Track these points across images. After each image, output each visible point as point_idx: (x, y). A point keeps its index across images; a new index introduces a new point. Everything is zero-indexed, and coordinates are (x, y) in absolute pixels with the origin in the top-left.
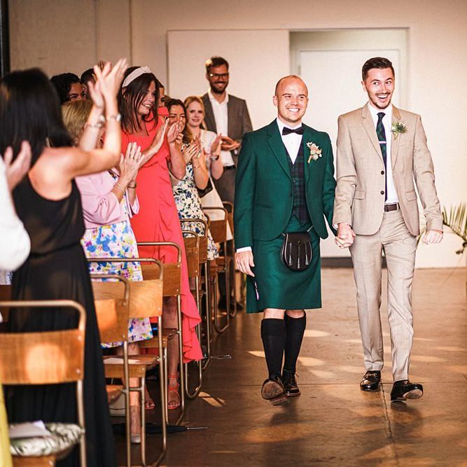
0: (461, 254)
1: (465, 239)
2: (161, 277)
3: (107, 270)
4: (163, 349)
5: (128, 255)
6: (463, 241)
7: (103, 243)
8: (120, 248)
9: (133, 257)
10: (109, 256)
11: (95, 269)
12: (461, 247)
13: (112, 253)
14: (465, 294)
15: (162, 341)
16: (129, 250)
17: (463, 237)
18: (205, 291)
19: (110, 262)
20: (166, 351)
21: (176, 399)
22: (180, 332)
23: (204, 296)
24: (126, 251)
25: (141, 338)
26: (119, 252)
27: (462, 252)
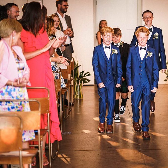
0: (166, 81)
1: (167, 75)
2: (40, 110)
3: (10, 105)
4: (41, 141)
5: (22, 98)
6: (167, 76)
7: (9, 92)
8: (17, 95)
9: (25, 99)
10: (12, 99)
11: (4, 104)
12: (166, 78)
13: (13, 97)
14: (167, 98)
15: (40, 138)
16: (23, 96)
17: (167, 74)
18: (60, 104)
19: (12, 101)
20: (42, 142)
21: (47, 160)
22: (49, 131)
23: (59, 106)
24: (21, 96)
25: (29, 139)
26: (17, 97)
27: (167, 81)
